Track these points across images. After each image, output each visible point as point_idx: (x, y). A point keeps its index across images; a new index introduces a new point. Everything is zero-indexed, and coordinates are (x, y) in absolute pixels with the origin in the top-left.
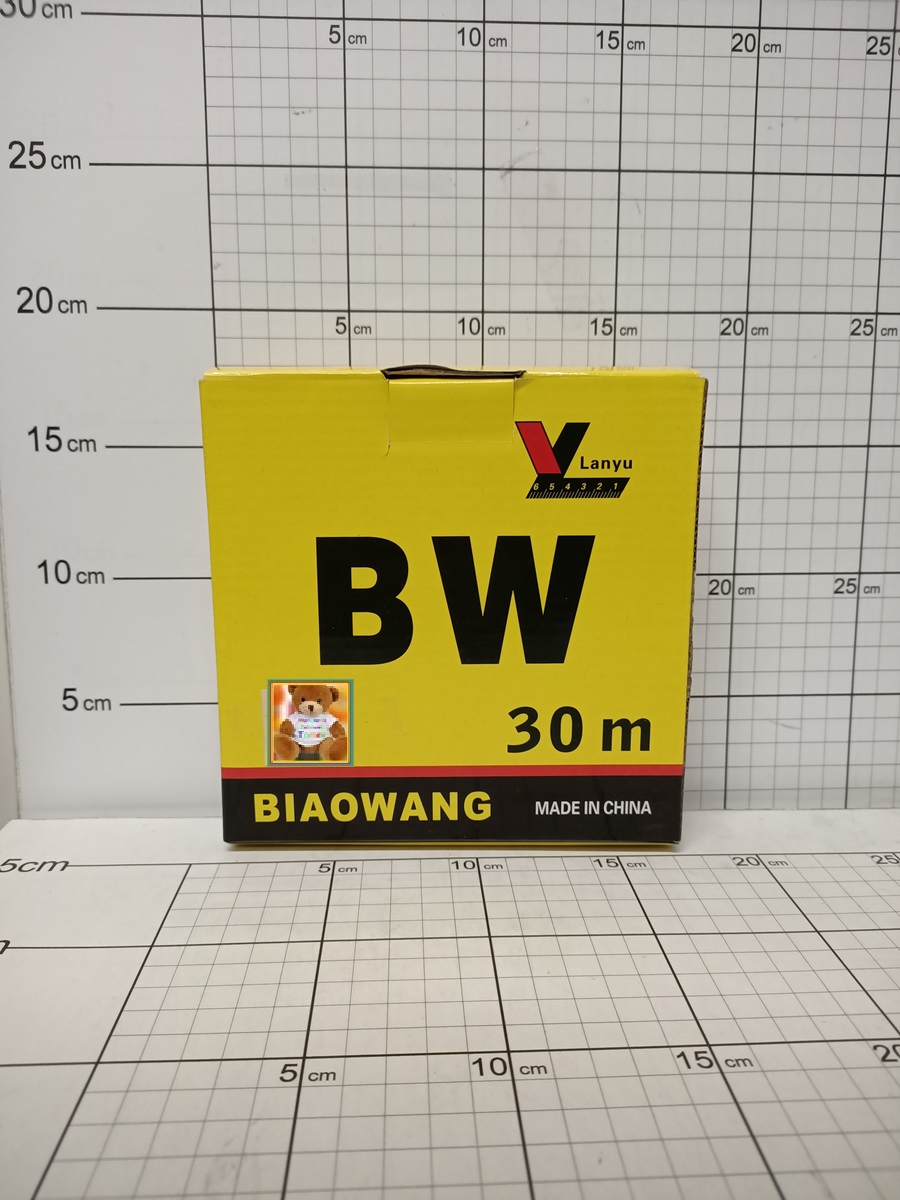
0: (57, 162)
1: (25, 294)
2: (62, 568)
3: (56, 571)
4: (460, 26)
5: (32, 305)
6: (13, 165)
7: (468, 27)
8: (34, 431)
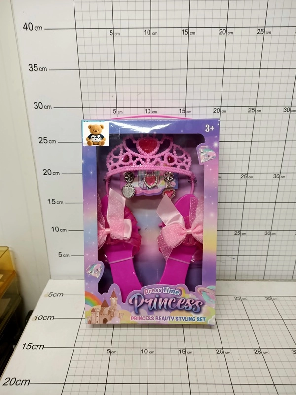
0: (50, 142)
1: (45, 171)
2: (57, 228)
3: (56, 229)
4: (145, 108)
5: (47, 173)
6: (40, 143)
7: (147, 109)
8: (49, 200)
